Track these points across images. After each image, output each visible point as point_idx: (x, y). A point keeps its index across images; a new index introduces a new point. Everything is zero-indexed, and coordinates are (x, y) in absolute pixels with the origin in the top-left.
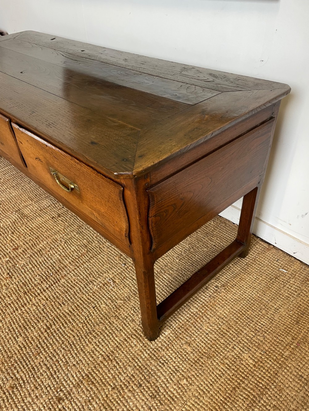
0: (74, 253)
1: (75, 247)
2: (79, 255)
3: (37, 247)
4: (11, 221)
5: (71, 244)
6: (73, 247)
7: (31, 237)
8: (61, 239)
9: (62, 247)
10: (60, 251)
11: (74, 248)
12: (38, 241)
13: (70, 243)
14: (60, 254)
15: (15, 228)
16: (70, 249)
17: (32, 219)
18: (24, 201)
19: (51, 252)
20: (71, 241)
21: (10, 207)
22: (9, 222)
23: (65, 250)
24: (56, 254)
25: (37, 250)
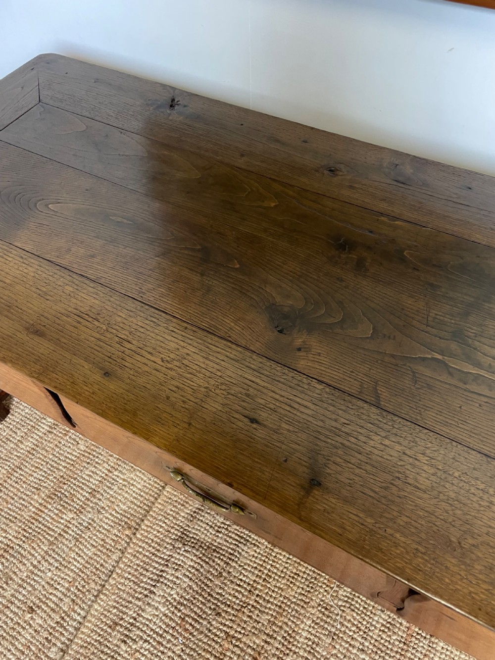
0: (390, 636)
1: (380, 617)
2: (402, 637)
3: (298, 642)
4: (187, 574)
5: (364, 608)
6: (376, 618)
7: (267, 614)
8: (336, 602)
9: (353, 625)
10: (355, 636)
11: (381, 621)
12: (290, 623)
13: (361, 609)
14: (361, 647)
15: (209, 595)
16: (375, 627)
17: (231, 554)
18: (179, 503)
19: (337, 647)
20: (359, 601)
21: (159, 532)
22: (187, 580)
23: (365, 632)
24: (355, 651)
25: (305, 650)
